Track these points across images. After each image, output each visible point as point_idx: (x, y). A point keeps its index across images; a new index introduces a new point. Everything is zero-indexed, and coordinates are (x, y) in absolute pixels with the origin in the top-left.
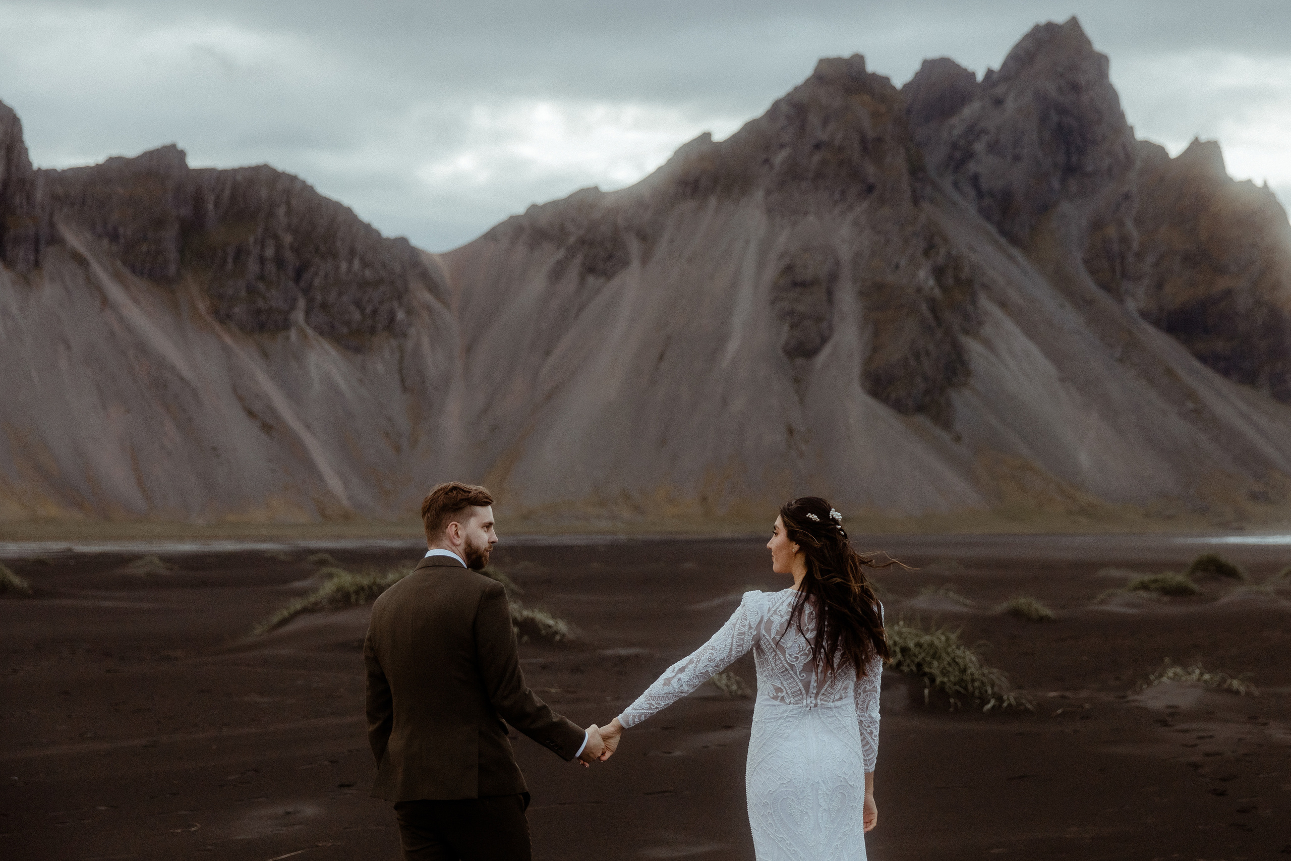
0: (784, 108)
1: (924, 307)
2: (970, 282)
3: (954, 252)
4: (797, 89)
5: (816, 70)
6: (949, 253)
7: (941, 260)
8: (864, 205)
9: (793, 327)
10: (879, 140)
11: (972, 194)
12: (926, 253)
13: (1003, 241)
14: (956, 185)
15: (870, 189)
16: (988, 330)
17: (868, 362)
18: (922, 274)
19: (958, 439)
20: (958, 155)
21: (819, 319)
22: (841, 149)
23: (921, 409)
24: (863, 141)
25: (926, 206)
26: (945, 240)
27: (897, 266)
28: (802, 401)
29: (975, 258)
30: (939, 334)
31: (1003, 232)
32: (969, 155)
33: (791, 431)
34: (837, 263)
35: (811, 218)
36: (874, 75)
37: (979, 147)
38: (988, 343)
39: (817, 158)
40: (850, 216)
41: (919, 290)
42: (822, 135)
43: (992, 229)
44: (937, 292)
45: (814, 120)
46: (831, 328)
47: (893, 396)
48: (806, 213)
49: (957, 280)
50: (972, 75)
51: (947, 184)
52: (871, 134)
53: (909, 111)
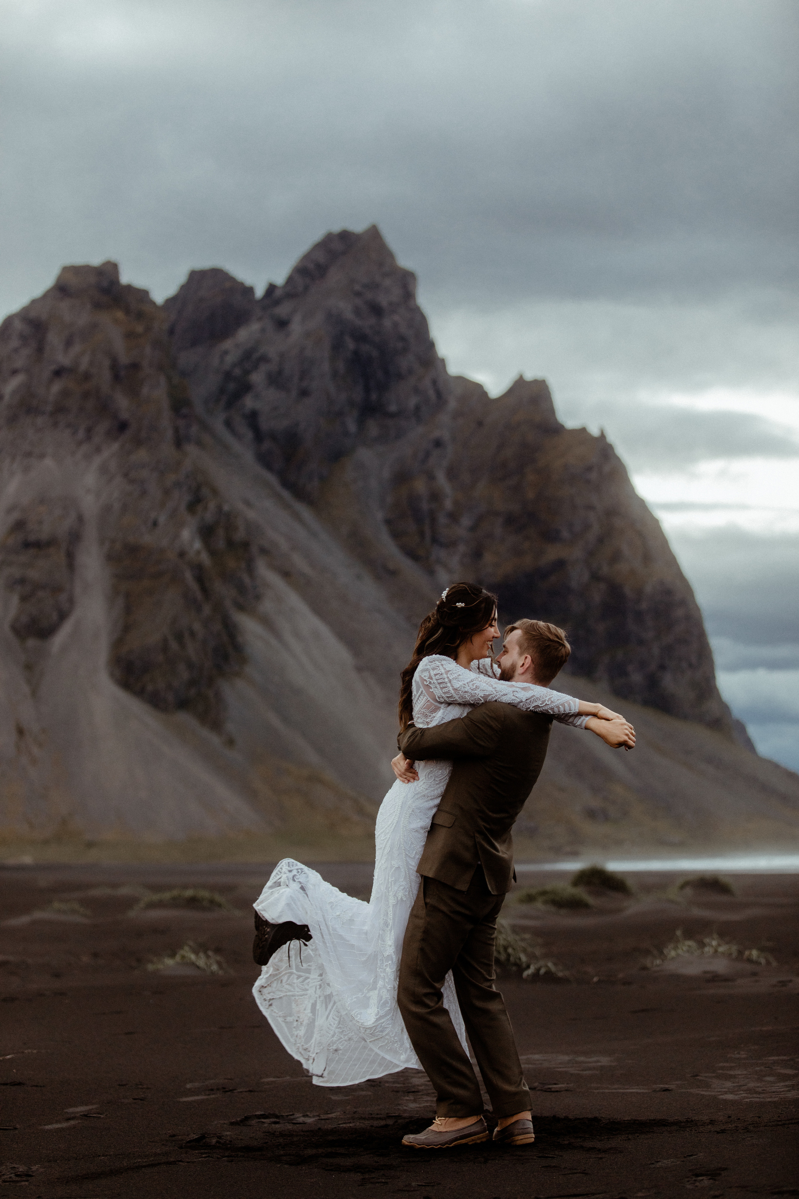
0: (18, 325)
1: (189, 576)
2: (246, 545)
3: (226, 508)
4: (34, 302)
5: (59, 279)
6: (220, 508)
7: (209, 517)
8: (115, 446)
9: (24, 599)
10: (135, 366)
11: (249, 435)
12: (192, 508)
13: (286, 494)
14: (228, 424)
15: (123, 426)
16: (267, 606)
17: (118, 644)
18: (186, 534)
19: (230, 742)
20: (232, 386)
21: (57, 589)
22: (87, 377)
23: (183, 704)
24: (115, 366)
25: (191, 449)
26: (215, 492)
27: (155, 524)
28: (34, 693)
29: (251, 514)
30: (207, 610)
31: (286, 484)
32: (246, 388)
33: (20, 732)
34: (80, 519)
35: (48, 462)
36: (129, 288)
37: (257, 378)
38: (266, 622)
39: (56, 388)
40: (97, 461)
41: (182, 554)
42: (64, 359)
43: (272, 479)
44: (205, 559)
45: (54, 339)
46: (71, 601)
47: (150, 688)
48: (42, 456)
49: (230, 543)
50: (249, 291)
51: (218, 423)
52: (124, 359)
53: (171, 332)
